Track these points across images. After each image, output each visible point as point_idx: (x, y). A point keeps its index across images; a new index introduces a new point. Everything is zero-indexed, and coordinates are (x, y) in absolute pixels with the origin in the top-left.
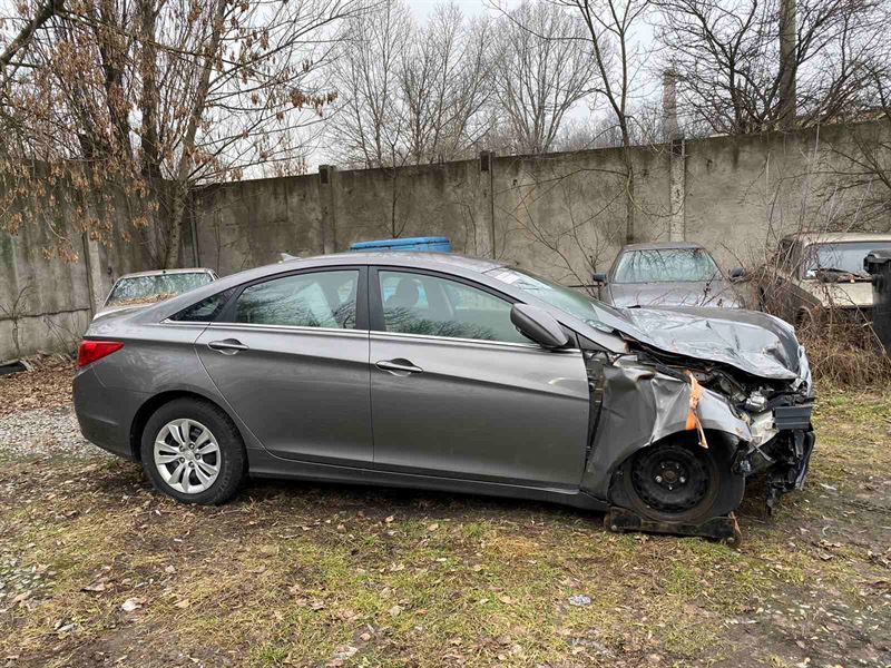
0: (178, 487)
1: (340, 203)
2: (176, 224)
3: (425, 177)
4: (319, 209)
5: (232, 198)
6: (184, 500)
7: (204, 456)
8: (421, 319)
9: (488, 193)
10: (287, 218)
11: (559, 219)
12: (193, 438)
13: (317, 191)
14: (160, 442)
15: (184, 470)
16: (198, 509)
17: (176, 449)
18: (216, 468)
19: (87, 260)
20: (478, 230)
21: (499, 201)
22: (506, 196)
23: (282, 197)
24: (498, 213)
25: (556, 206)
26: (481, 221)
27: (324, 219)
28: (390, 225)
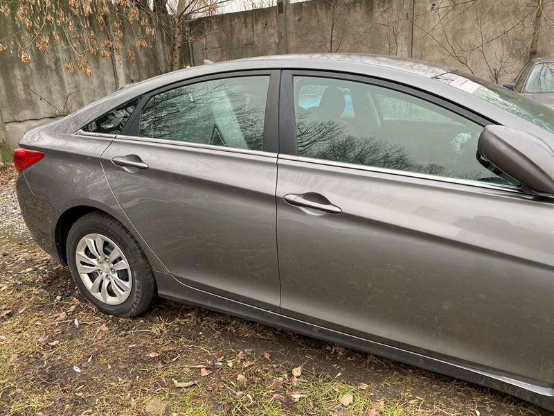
0: (98, 296)
1: (291, 28)
2: (176, 48)
3: (358, 4)
4: (276, 34)
5: (215, 27)
6: (103, 310)
7: (118, 271)
8: (347, 135)
9: (410, 16)
10: (254, 42)
11: (470, 38)
12: (107, 253)
13: (275, 20)
14: (81, 253)
15: (102, 281)
16: (115, 321)
17: (94, 261)
18: (128, 284)
19: (115, 75)
20: (399, 49)
21: (419, 23)
22: (425, 18)
23: (250, 25)
24: (416, 33)
25: (467, 26)
26: (401, 40)
27: (279, 42)
28: (329, 45)
